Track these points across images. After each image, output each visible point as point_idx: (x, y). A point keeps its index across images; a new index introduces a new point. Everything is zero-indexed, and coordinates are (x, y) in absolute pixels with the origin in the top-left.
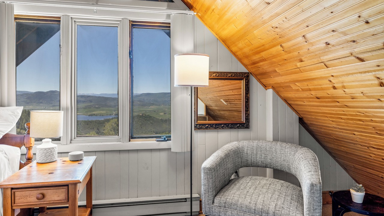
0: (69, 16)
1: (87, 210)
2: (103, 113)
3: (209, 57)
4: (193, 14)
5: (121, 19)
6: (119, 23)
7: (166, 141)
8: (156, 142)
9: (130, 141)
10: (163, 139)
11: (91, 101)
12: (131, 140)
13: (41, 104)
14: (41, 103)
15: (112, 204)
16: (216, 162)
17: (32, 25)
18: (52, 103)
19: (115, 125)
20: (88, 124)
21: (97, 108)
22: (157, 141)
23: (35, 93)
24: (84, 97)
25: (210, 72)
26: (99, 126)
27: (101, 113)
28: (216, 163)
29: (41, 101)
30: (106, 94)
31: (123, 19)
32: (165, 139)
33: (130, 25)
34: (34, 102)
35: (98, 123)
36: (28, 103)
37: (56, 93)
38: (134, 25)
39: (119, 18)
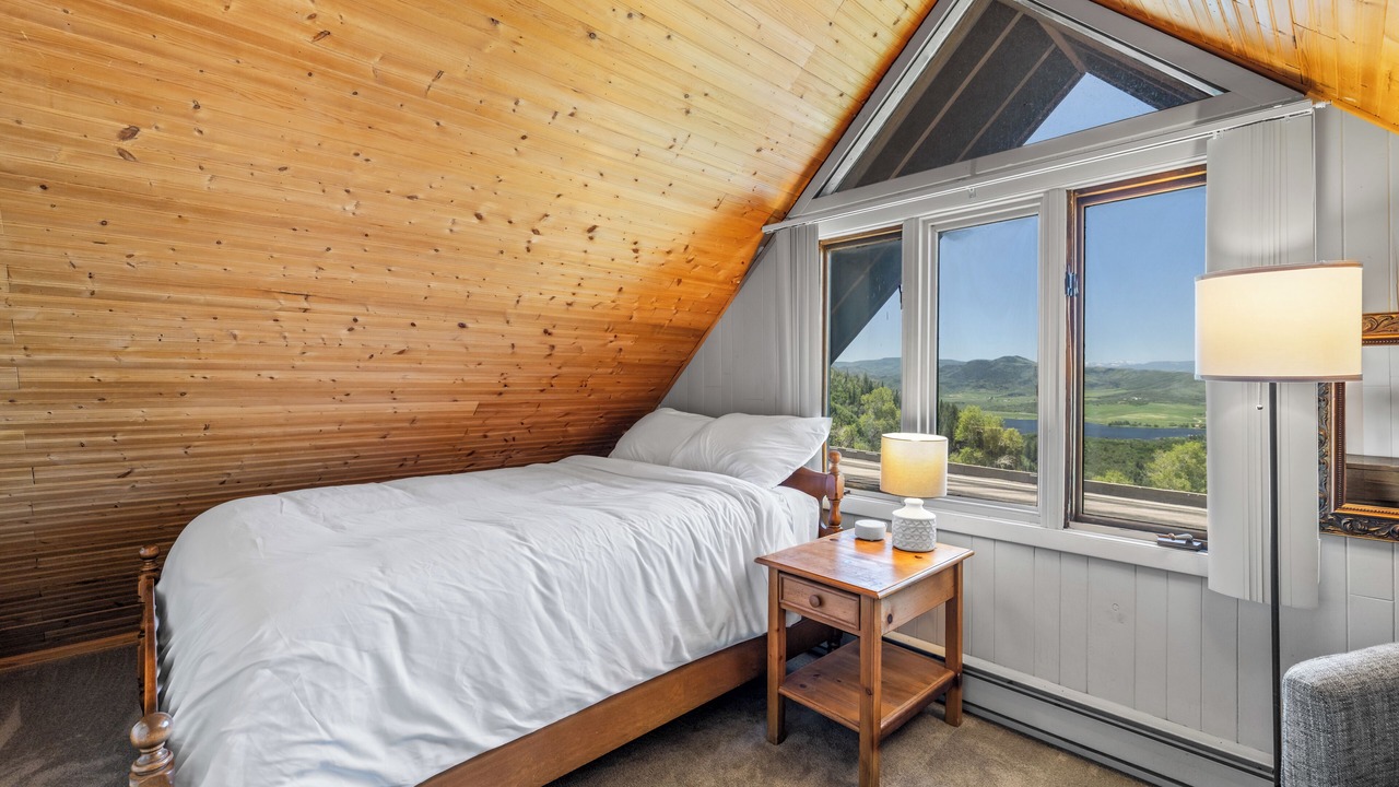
0: (918, 218)
1: (946, 672)
2: (1156, 420)
3: (1360, 269)
4: (1311, 111)
5: (1042, 195)
6: (1038, 204)
7: (1197, 550)
8: (1154, 546)
9: (1066, 526)
10: (1184, 542)
11: (1116, 385)
12: (1071, 523)
13: (983, 390)
14: (982, 387)
15: (1011, 682)
16: (1364, 678)
17: (855, 251)
18: (1007, 388)
19: (1194, 460)
20: (1106, 450)
21: (1138, 403)
22: (1160, 543)
23: (969, 363)
24: (1095, 372)
25: (1365, 316)
26: (1142, 458)
27: (1149, 419)
28: (1364, 683)
29: (981, 382)
30: (1168, 364)
31: (1047, 192)
32: (1189, 541)
33: (1069, 204)
34: (968, 385)
35: (1141, 449)
36: (953, 387)
37: (1017, 364)
38: (1082, 199)
39: (1037, 192)
